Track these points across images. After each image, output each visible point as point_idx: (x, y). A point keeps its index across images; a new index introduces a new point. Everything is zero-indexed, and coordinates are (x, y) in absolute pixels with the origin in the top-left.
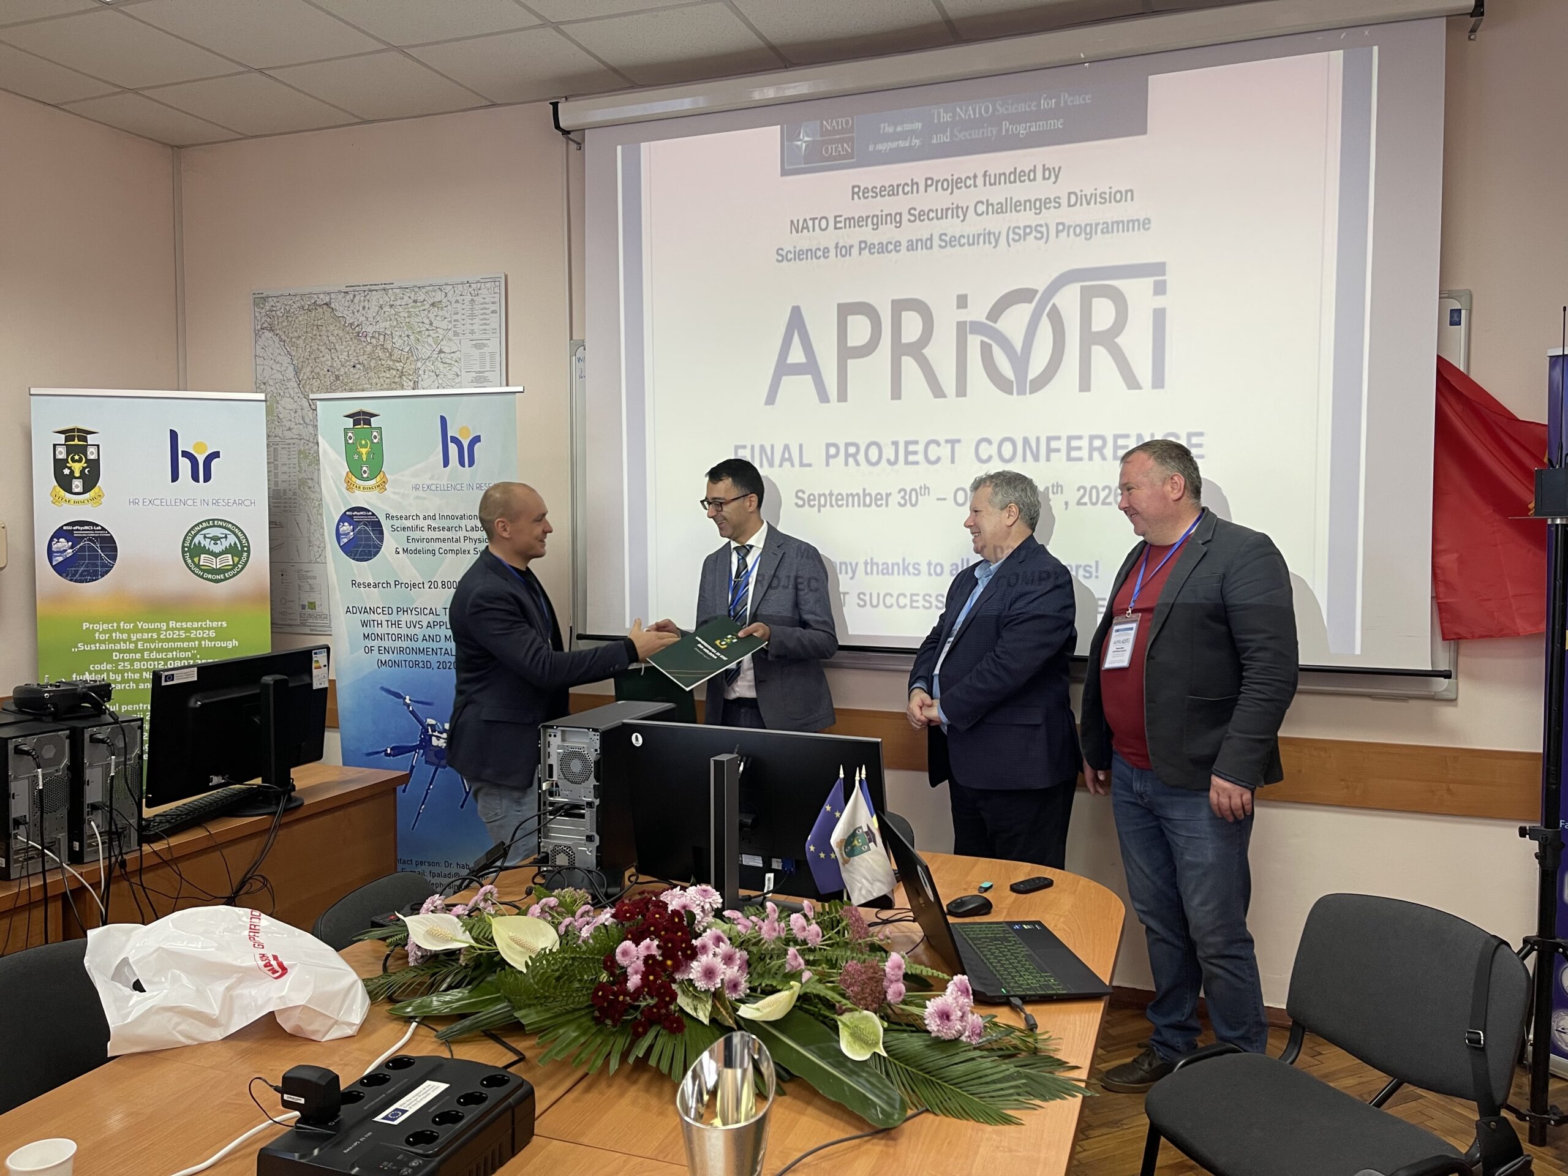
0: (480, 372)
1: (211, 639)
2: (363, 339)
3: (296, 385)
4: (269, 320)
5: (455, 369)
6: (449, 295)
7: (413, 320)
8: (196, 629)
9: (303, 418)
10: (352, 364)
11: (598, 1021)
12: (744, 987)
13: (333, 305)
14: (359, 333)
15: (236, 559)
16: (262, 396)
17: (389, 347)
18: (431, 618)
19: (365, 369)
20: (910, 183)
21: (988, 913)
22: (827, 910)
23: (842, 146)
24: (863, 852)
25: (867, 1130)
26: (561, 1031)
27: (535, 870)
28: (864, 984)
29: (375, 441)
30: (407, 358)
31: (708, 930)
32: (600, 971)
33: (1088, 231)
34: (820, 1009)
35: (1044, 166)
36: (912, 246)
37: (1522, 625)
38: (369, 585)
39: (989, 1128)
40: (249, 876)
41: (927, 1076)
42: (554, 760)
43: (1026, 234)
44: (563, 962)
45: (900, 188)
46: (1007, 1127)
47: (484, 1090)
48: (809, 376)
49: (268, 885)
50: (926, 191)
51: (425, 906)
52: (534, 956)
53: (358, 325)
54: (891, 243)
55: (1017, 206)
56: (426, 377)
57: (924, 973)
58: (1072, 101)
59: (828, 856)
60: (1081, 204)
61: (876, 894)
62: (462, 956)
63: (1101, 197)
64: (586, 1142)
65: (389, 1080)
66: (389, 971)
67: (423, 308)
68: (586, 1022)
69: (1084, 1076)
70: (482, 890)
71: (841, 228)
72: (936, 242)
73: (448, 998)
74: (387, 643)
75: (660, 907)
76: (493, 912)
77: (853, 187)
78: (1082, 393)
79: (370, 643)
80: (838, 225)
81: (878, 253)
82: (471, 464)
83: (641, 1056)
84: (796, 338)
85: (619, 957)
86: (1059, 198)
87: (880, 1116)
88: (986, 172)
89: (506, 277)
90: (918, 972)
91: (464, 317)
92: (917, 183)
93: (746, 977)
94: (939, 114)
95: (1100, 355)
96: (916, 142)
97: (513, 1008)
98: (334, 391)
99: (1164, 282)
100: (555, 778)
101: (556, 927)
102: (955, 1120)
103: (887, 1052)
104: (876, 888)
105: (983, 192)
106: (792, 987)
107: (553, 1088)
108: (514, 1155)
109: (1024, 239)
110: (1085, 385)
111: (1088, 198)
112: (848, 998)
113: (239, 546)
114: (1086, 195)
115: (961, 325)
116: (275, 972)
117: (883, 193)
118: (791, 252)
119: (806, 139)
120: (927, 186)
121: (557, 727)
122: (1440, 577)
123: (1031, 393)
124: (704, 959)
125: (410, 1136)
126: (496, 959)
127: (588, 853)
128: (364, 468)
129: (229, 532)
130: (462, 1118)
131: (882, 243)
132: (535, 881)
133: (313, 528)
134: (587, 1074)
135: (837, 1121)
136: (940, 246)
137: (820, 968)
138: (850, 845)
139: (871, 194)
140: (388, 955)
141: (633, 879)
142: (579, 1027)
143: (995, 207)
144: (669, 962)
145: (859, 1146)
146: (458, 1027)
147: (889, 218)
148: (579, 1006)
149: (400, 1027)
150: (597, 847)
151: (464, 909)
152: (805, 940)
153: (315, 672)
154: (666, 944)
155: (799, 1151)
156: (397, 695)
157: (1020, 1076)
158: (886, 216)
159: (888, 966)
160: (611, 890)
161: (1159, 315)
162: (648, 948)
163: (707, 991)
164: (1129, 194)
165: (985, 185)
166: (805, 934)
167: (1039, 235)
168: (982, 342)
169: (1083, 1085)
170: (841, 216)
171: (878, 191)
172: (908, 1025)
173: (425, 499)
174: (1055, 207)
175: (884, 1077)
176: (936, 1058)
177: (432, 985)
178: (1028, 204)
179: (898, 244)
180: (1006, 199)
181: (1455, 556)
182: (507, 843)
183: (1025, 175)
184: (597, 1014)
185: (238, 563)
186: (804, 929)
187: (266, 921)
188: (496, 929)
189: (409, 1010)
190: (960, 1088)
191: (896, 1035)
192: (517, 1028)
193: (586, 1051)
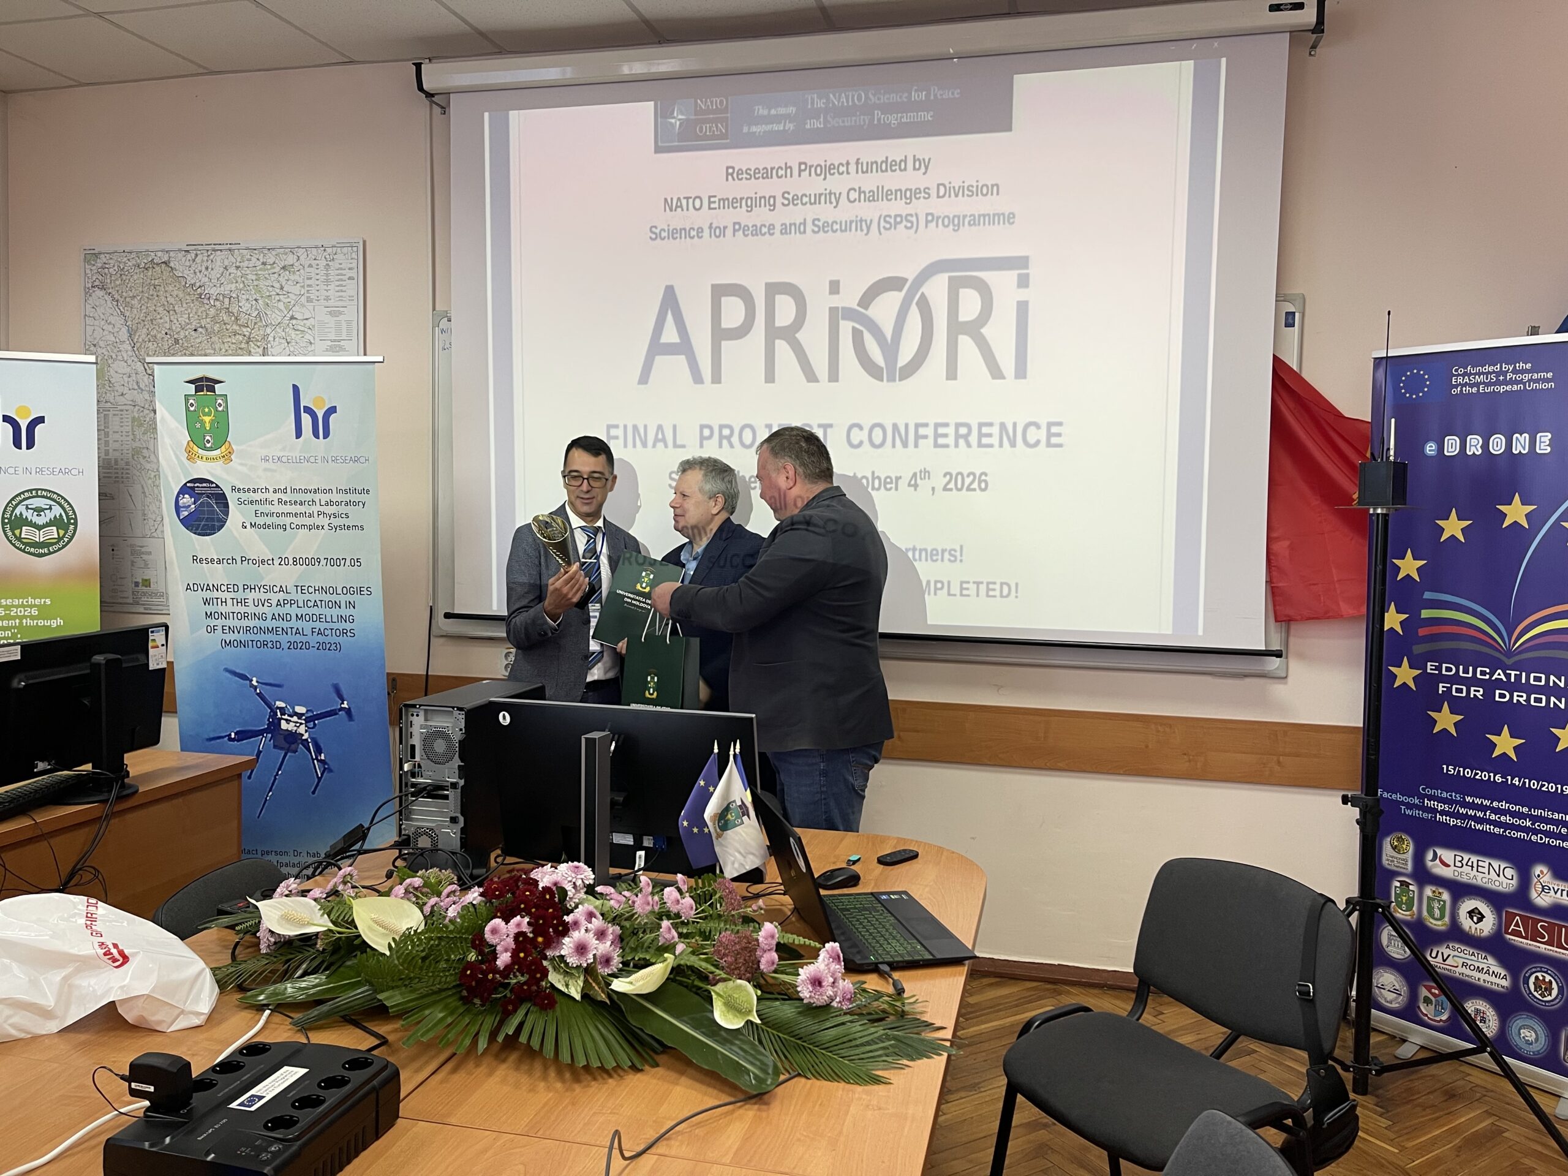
0: (335, 341)
1: (32, 618)
2: (206, 301)
3: (130, 348)
4: (100, 277)
5: (307, 336)
6: (302, 258)
7: (262, 283)
8: (17, 607)
9: (137, 383)
10: (193, 327)
11: (466, 1001)
12: (616, 961)
13: (172, 265)
14: (201, 294)
15: (62, 532)
16: (92, 359)
17: (235, 311)
18: (281, 596)
19: (209, 333)
20: (784, 167)
21: (855, 885)
22: (700, 885)
23: (717, 127)
24: (736, 826)
25: (742, 1097)
26: (427, 1012)
27: (396, 853)
28: (738, 954)
29: (220, 409)
30: (255, 323)
31: (580, 906)
32: (468, 950)
33: (956, 222)
34: (693, 981)
35: (914, 156)
36: (785, 230)
37: (1345, 608)
38: (212, 560)
39: (859, 1089)
40: (78, 867)
41: (798, 1041)
42: (416, 741)
43: (896, 223)
44: (429, 942)
45: (774, 172)
46: (876, 1087)
47: (346, 1073)
48: (683, 357)
49: (100, 876)
50: (800, 176)
51: (278, 890)
52: (397, 938)
53: (200, 287)
54: (765, 226)
55: (888, 195)
56: (276, 343)
57: (797, 942)
58: (941, 95)
59: (701, 831)
60: (950, 196)
61: (749, 868)
62: (319, 941)
63: (968, 190)
64: (453, 1121)
65: (243, 1066)
66: (240, 958)
67: (273, 271)
68: (454, 1002)
69: (950, 1037)
70: (343, 871)
71: (715, 209)
72: (809, 227)
73: (303, 985)
74: (230, 623)
75: (531, 884)
76: (353, 895)
77: (728, 168)
78: (949, 382)
79: (213, 622)
80: (712, 206)
81: (753, 235)
82: (326, 436)
83: (510, 1033)
84: (670, 317)
85: (488, 936)
86: (929, 189)
87: (753, 1082)
88: (858, 159)
89: (364, 242)
90: (791, 941)
91: (317, 282)
92: (791, 168)
93: (618, 951)
94: (813, 99)
95: (966, 343)
96: (790, 126)
97: (376, 992)
98: (173, 355)
99: (1028, 275)
100: (417, 758)
101: (421, 908)
102: (826, 1082)
103: (761, 1020)
104: (749, 863)
105: (856, 180)
106: (665, 960)
107: (418, 1071)
108: (377, 1137)
109: (895, 228)
110: (952, 373)
111: (957, 189)
112: (722, 969)
113: (65, 517)
114: (954, 188)
115: (833, 311)
116: (115, 960)
117: (757, 176)
118: (664, 230)
119: (680, 117)
120: (800, 171)
121: (420, 706)
122: (1274, 563)
123: (900, 380)
124: (576, 935)
125: (269, 1122)
126: (356, 942)
127: (451, 835)
128: (208, 438)
129: (53, 503)
130: (323, 1101)
131: (756, 226)
132: (396, 864)
133: (148, 500)
134: (454, 1054)
135: (710, 1090)
136: (813, 231)
137: (693, 941)
138: (724, 819)
139: (745, 176)
140: (238, 943)
141: (500, 860)
142: (446, 1007)
143: (867, 195)
144: (540, 939)
145: (733, 1111)
146: (316, 1013)
147: (763, 200)
148: (445, 986)
149: (250, 1016)
150: (462, 829)
151: (322, 893)
152: (678, 913)
153: (151, 651)
154: (537, 921)
155: (672, 1120)
156: (243, 677)
157: (888, 1038)
158: (760, 198)
159: (761, 936)
160: (476, 872)
161: (1023, 308)
162: (518, 925)
163: (579, 967)
164: (995, 188)
165: (857, 172)
166: (679, 907)
167: (909, 225)
168: (854, 328)
169: (948, 1044)
170: (715, 196)
171: (752, 173)
172: (779, 994)
173: (275, 471)
174: (924, 198)
175: (757, 1043)
176: (807, 1025)
177: (286, 971)
178: (899, 193)
179: (771, 227)
180: (878, 187)
181: (1286, 543)
182: (366, 825)
183: (896, 165)
184: (465, 993)
185: (64, 536)
186: (678, 902)
187: (103, 910)
188: (357, 912)
189: (262, 997)
190: (831, 1052)
191: (768, 1003)
192: (380, 1012)
193: (454, 1031)
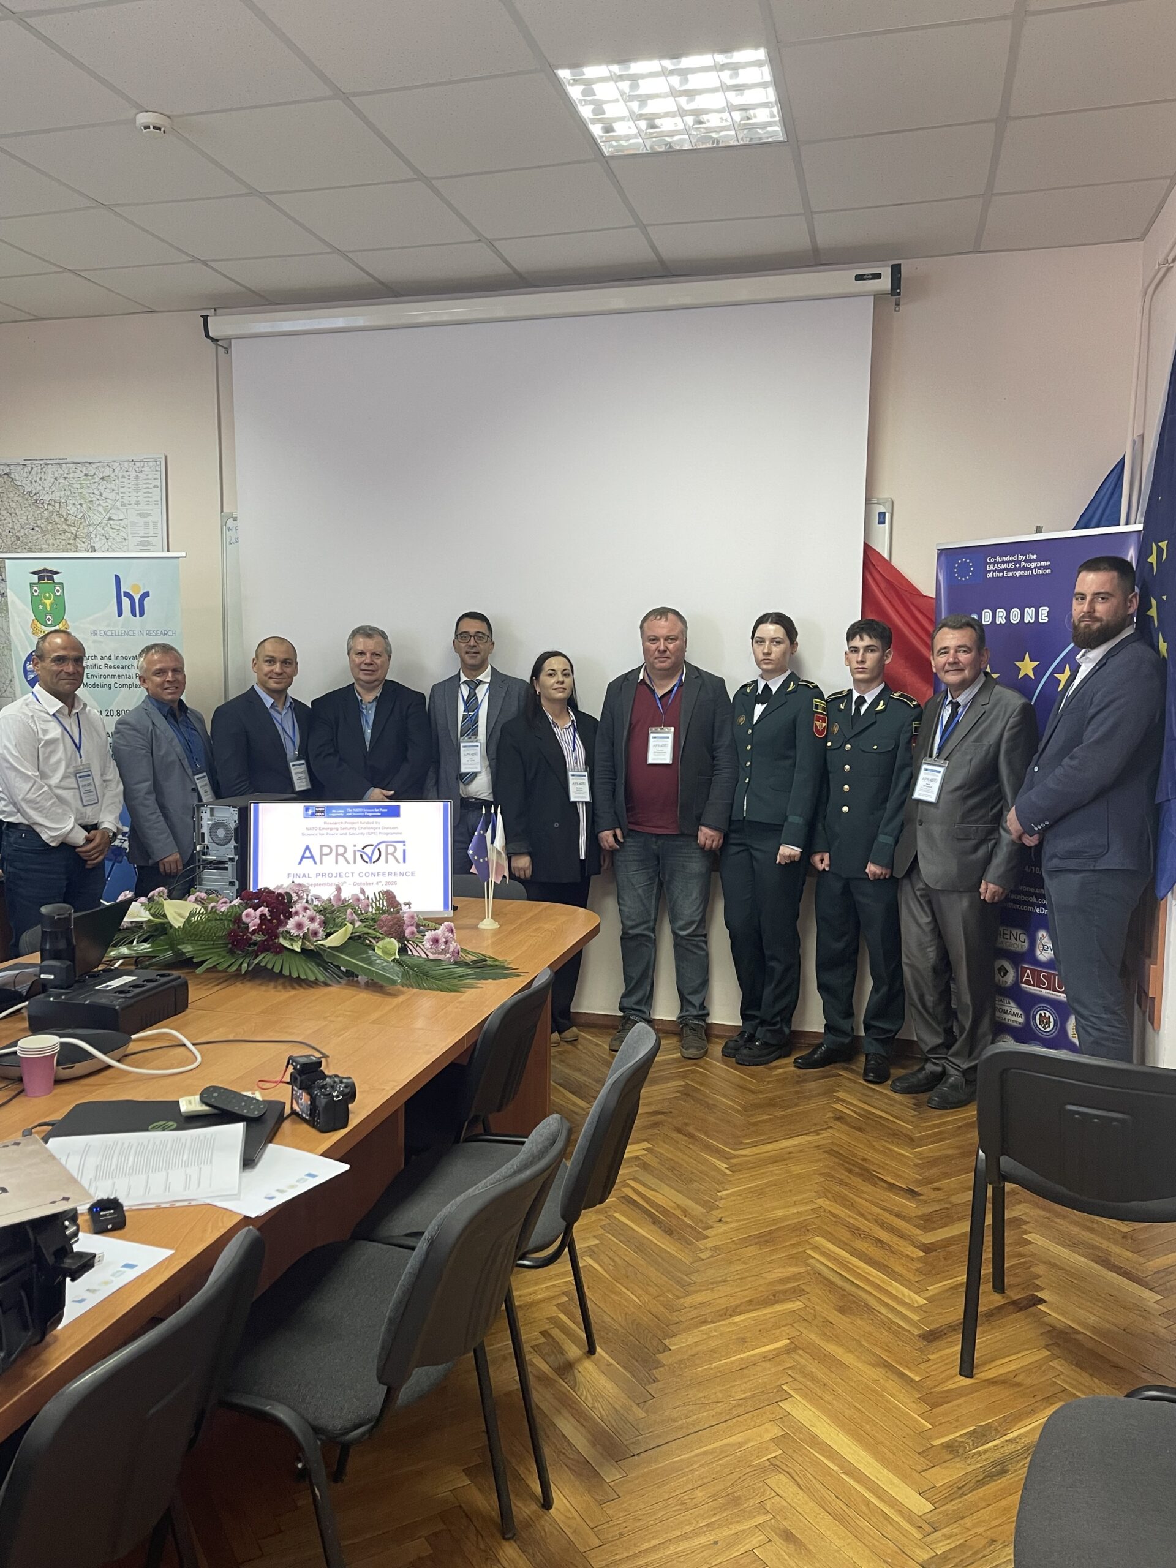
0: (144, 537)
2: (41, 506)
5: (122, 534)
6: (116, 470)
7: (84, 491)
10: (31, 527)
12: (321, 933)
13: (13, 476)
14: (36, 500)
17: (64, 514)
19: (43, 532)
28: (390, 926)
29: (58, 594)
30: (81, 523)
31: (299, 903)
32: (232, 924)
47: (158, 978)
51: (120, 898)
52: (188, 919)
53: (36, 494)
56: (98, 539)
62: (144, 925)
67: (94, 481)
73: (138, 948)
75: (270, 893)
82: (142, 614)
85: (244, 918)
89: (166, 457)
91: (130, 490)
93: (322, 927)
100: (206, 842)
103: (400, 957)
108: (175, 1015)
112: (380, 933)
124: (297, 919)
126: (166, 925)
128: (48, 617)
137: (367, 922)
144: (275, 920)
150: (237, 890)
154: (273, 910)
159: (406, 917)
162: (262, 912)
163: (298, 936)
173: (100, 643)
184: (231, 946)
188: (167, 909)
190: (438, 980)
